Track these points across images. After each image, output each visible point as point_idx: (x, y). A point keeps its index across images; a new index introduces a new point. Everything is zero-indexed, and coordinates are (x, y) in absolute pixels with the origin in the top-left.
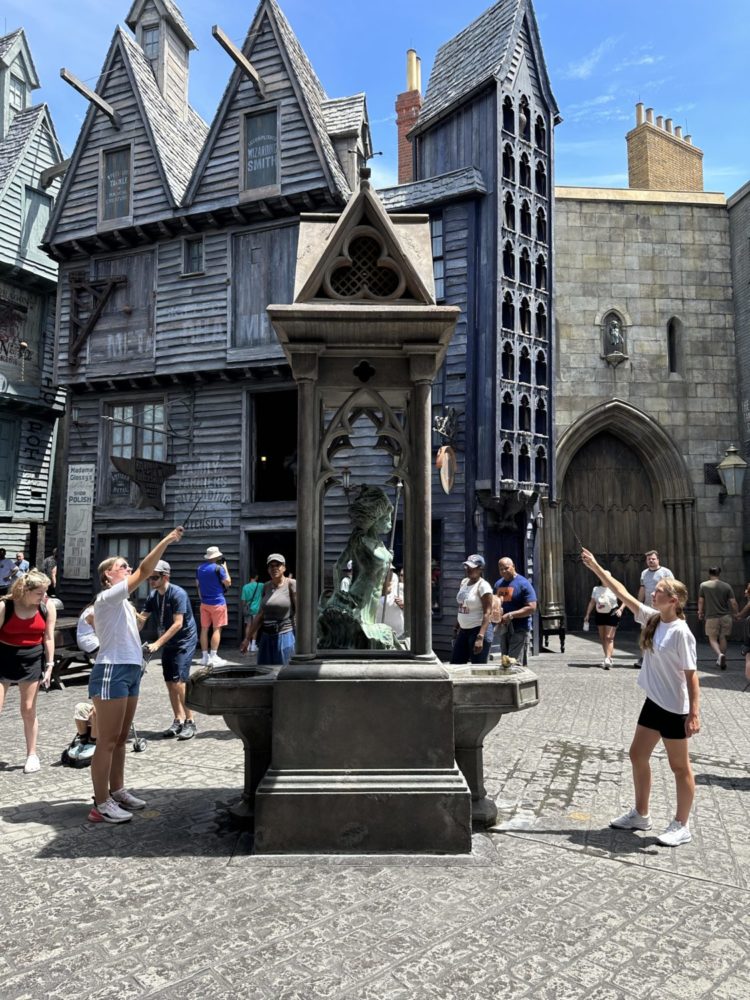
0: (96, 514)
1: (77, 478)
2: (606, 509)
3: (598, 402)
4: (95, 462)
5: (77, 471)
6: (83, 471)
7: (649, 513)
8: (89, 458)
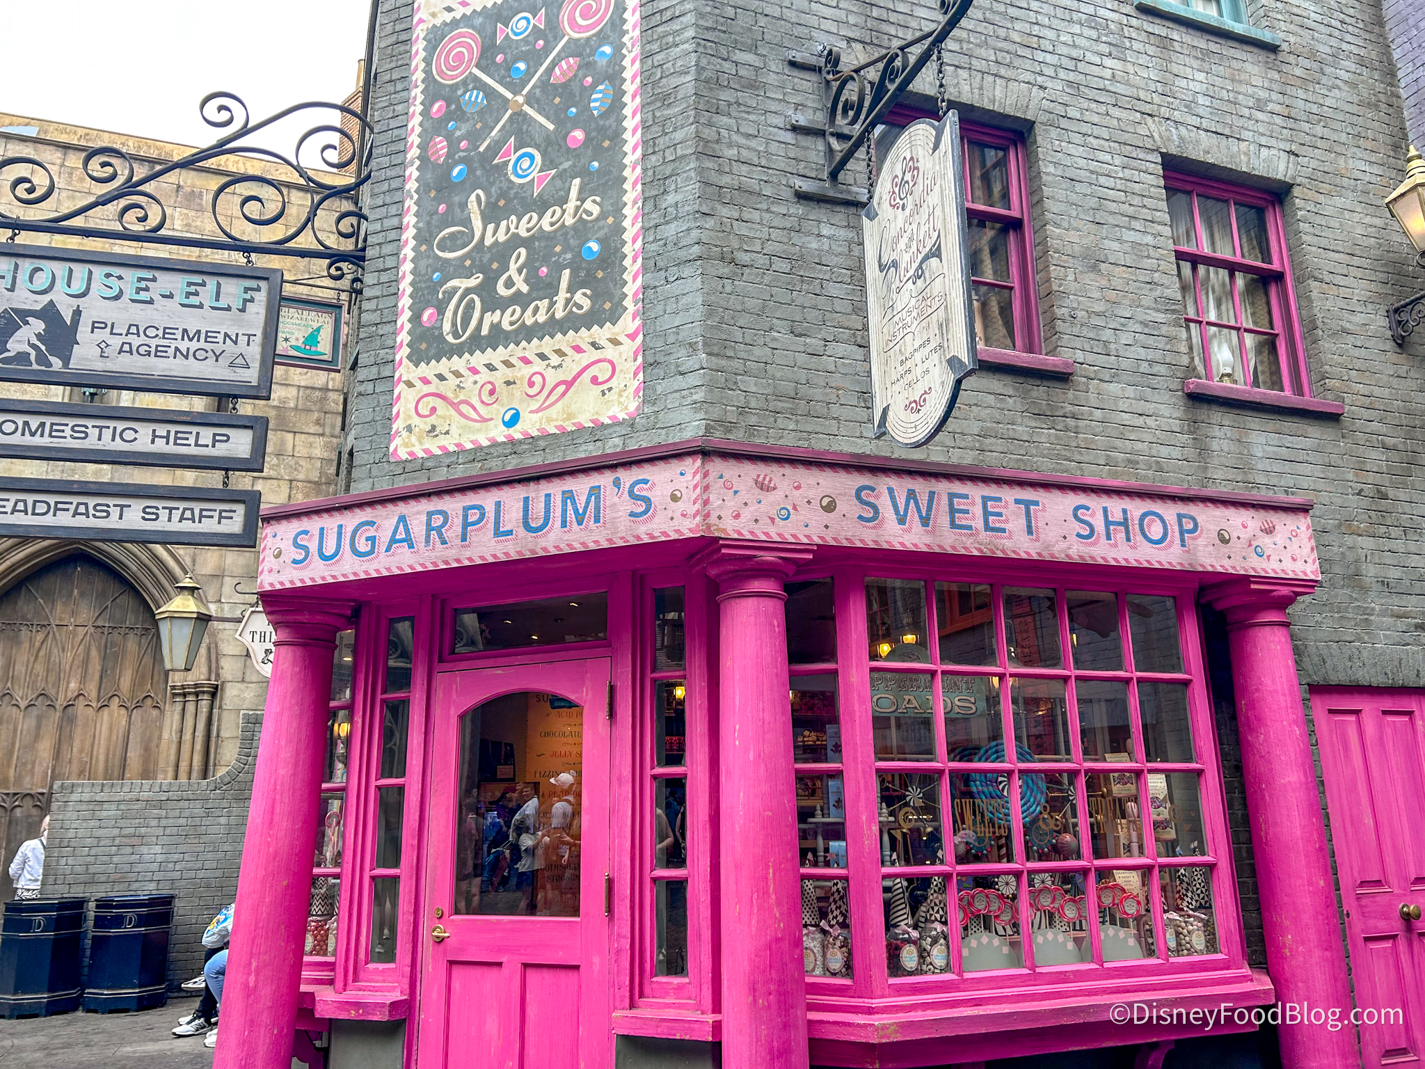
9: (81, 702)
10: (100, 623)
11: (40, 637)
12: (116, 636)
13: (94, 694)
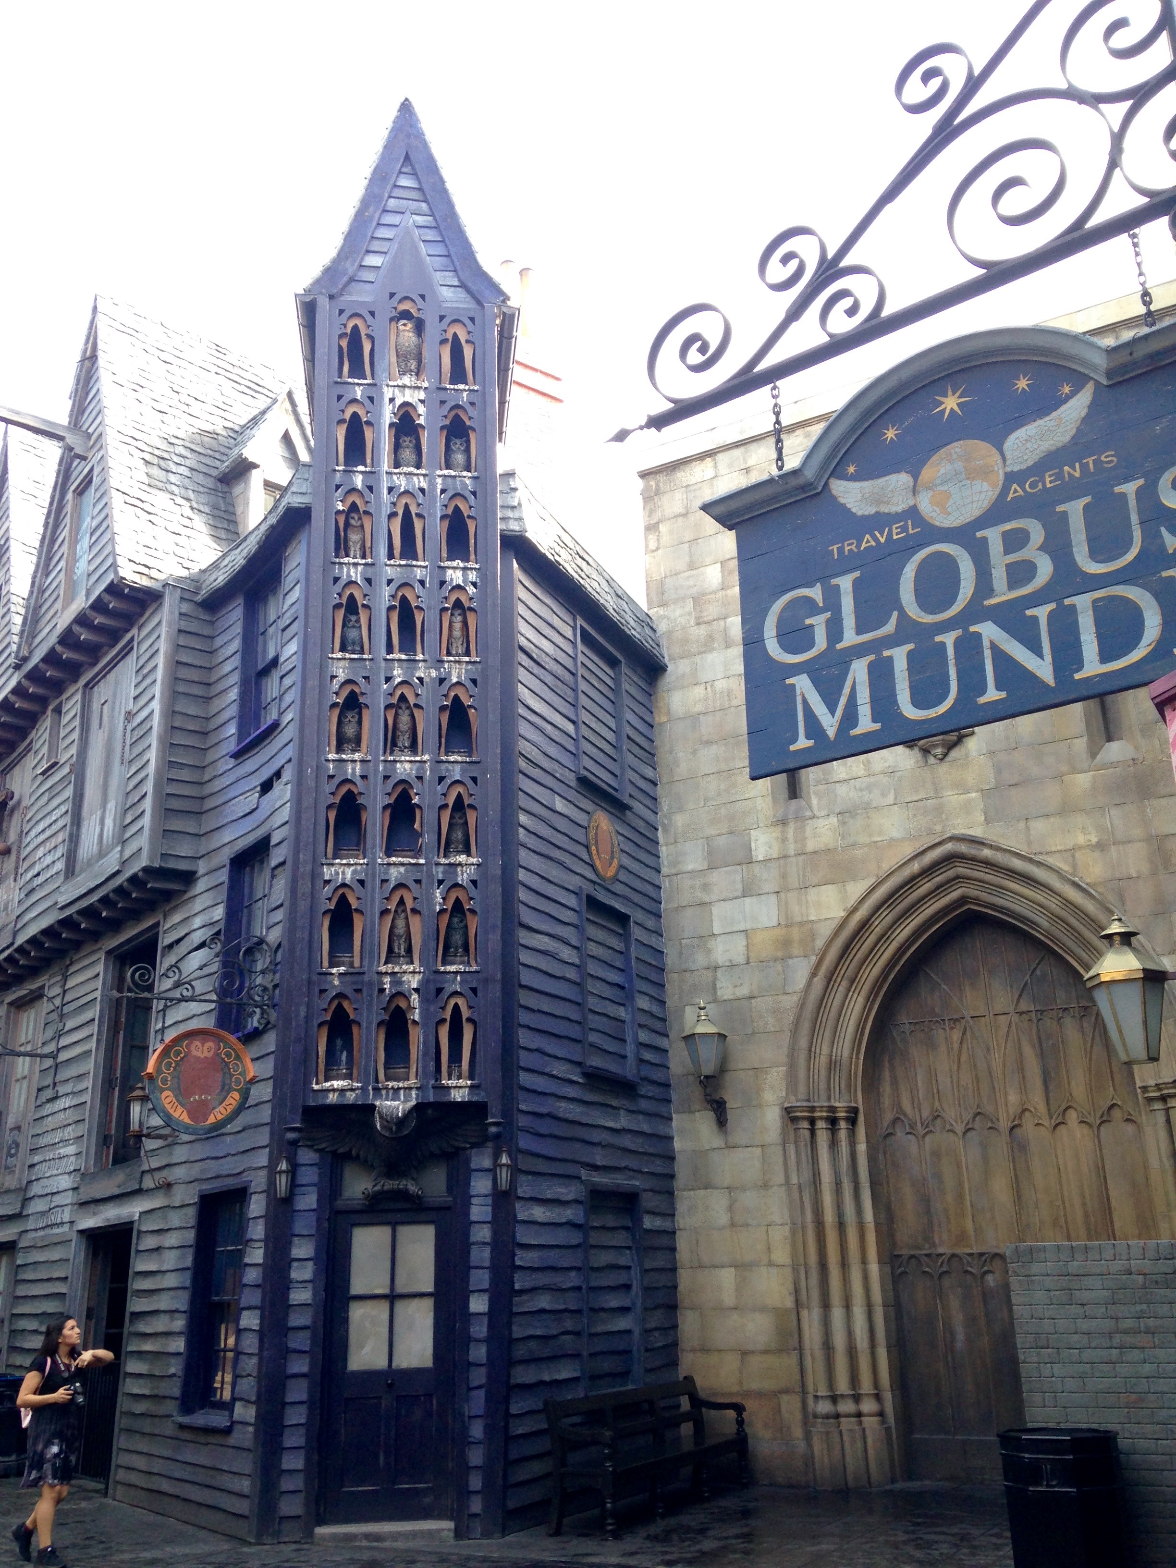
2: (1004, 1124)
3: (909, 850)
7: (1130, 1128)
9: (1028, 1122)
10: (1024, 1006)
11: (956, 1036)
12: (1049, 1024)
13: (1042, 1108)
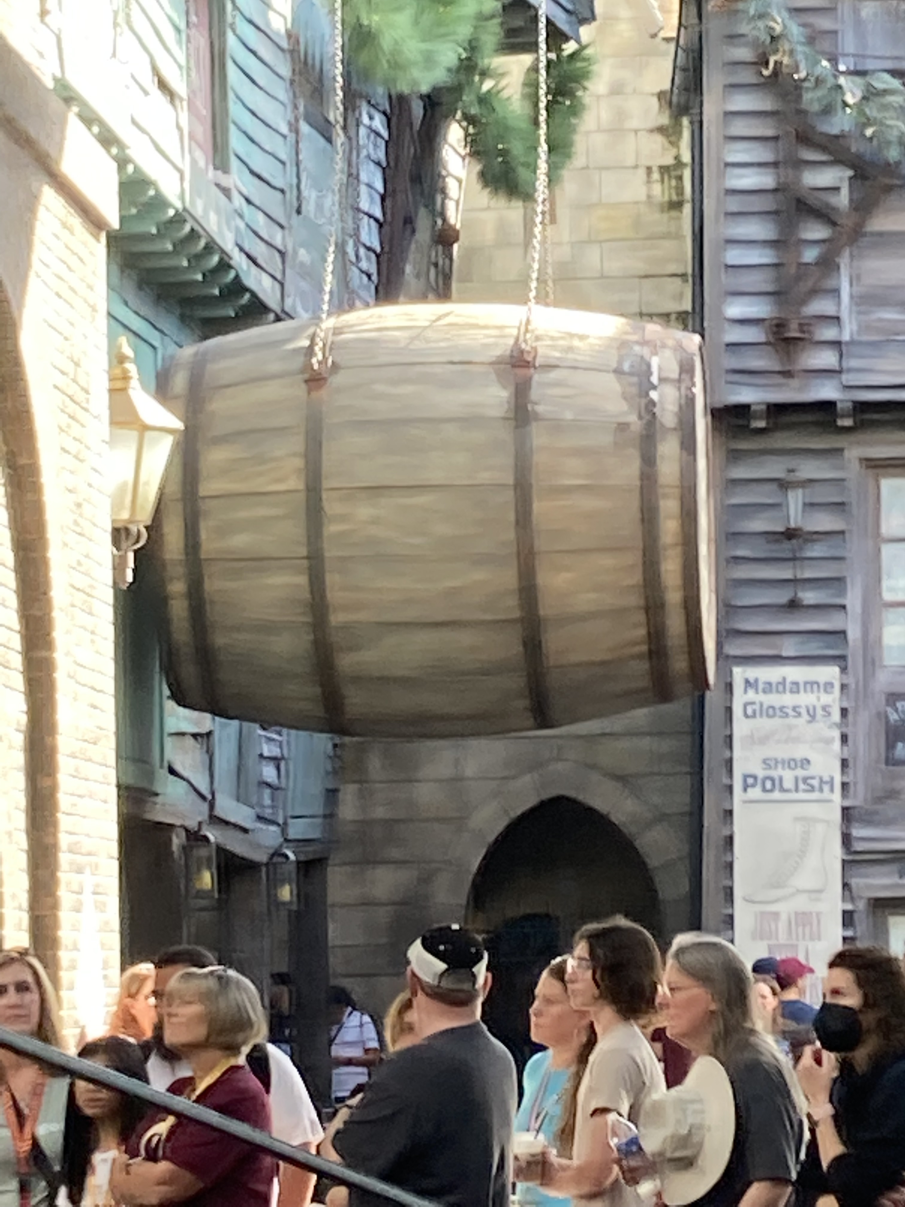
0: (857, 832)
1: (771, 712)
4: (840, 660)
5: (769, 687)
6: (795, 689)
8: (813, 648)
